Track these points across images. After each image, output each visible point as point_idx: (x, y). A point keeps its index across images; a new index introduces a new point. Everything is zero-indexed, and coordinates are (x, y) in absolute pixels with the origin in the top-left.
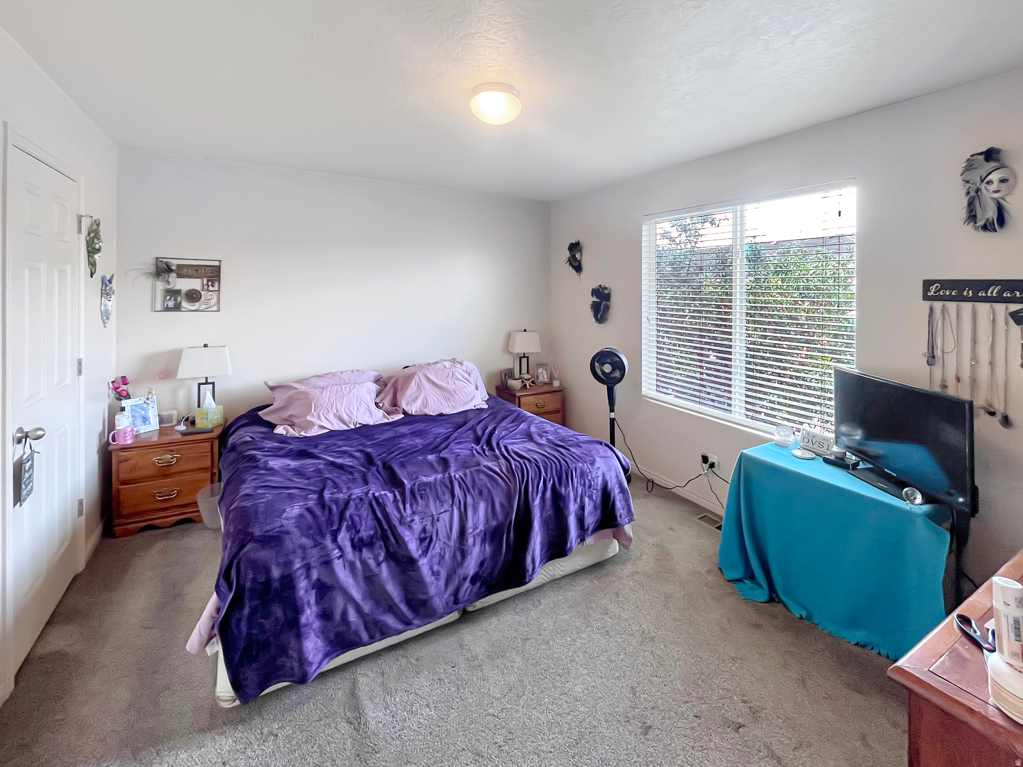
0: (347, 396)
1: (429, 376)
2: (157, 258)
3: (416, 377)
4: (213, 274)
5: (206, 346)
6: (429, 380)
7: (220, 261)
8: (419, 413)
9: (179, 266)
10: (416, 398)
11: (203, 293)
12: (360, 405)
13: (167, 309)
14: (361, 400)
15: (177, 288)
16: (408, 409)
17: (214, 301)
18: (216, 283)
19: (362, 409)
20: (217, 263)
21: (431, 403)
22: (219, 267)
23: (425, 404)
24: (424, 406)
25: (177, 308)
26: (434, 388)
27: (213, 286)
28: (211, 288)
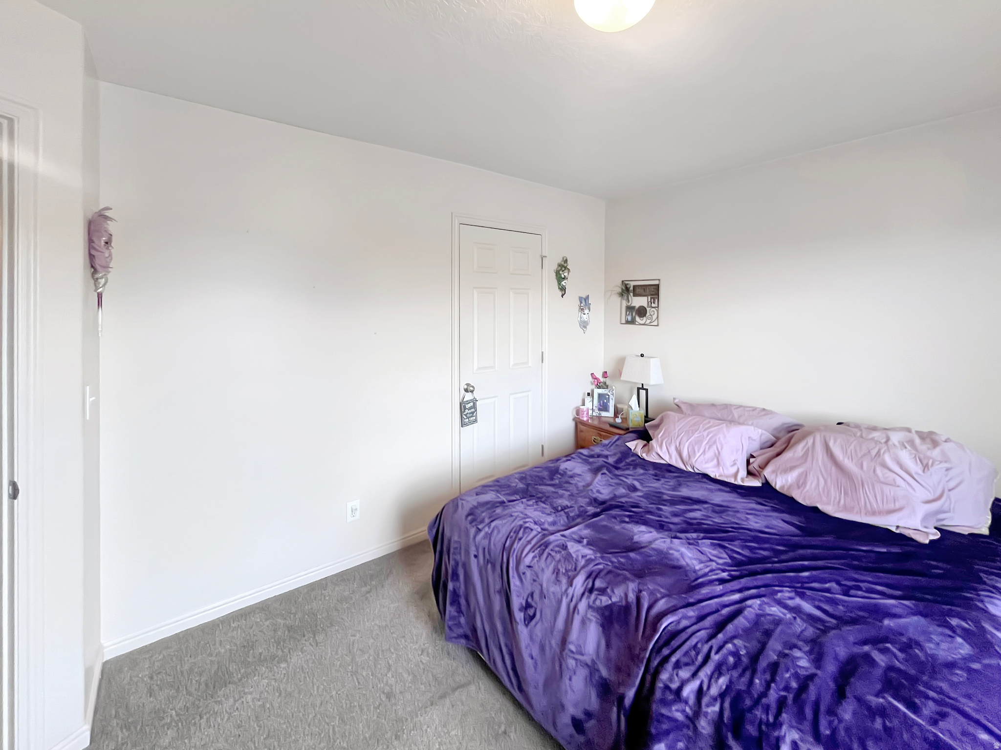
0: (700, 432)
1: (831, 444)
2: (623, 281)
3: (810, 441)
4: (653, 291)
5: (642, 355)
6: (828, 449)
7: (659, 280)
8: (784, 492)
9: (634, 286)
10: (792, 468)
11: (648, 309)
12: (709, 448)
13: (627, 322)
14: (715, 442)
15: (633, 305)
16: (771, 479)
17: (655, 317)
18: (656, 300)
19: (710, 454)
20: (656, 282)
21: (810, 485)
22: (658, 286)
23: (801, 483)
24: (798, 485)
25: (632, 322)
26: (829, 464)
27: (654, 303)
28: (653, 305)
